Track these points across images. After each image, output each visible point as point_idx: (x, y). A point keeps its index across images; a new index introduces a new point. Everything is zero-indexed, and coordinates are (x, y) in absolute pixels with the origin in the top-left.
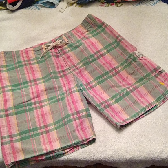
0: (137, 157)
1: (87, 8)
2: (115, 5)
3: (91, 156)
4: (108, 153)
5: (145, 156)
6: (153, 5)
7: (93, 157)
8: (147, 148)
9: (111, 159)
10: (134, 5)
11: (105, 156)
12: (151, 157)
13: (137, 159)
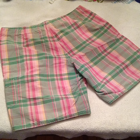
0: (119, 129)
1: (73, 2)
2: (96, 1)
3: (80, 127)
4: (94, 125)
5: (126, 129)
6: (128, 3)
7: (81, 128)
8: (127, 122)
9: (97, 131)
10: (112, 2)
11: (92, 128)
12: (131, 130)
13: (119, 131)
